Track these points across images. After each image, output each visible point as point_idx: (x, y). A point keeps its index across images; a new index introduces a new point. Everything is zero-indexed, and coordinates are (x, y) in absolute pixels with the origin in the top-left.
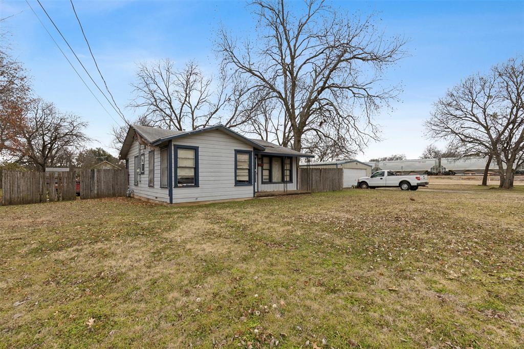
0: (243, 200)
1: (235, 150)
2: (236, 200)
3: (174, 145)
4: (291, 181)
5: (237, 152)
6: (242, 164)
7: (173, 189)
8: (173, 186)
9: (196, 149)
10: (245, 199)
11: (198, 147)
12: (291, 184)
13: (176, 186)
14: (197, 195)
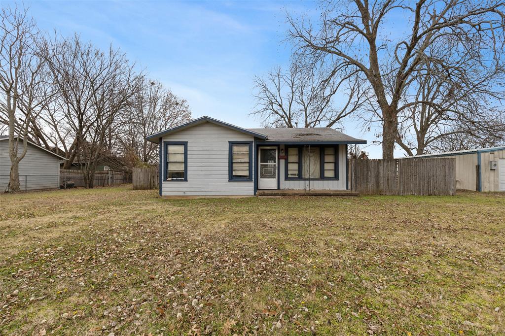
0: (240, 197)
1: (229, 142)
2: (231, 197)
3: (164, 142)
4: (336, 177)
5: (232, 144)
6: (240, 157)
7: (163, 182)
8: (163, 180)
9: (185, 144)
10: (243, 197)
11: (187, 142)
12: (336, 181)
13: (165, 180)
14: (185, 190)
